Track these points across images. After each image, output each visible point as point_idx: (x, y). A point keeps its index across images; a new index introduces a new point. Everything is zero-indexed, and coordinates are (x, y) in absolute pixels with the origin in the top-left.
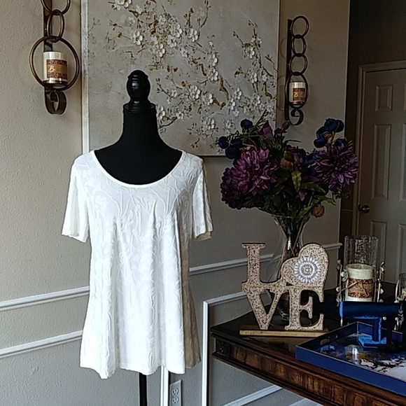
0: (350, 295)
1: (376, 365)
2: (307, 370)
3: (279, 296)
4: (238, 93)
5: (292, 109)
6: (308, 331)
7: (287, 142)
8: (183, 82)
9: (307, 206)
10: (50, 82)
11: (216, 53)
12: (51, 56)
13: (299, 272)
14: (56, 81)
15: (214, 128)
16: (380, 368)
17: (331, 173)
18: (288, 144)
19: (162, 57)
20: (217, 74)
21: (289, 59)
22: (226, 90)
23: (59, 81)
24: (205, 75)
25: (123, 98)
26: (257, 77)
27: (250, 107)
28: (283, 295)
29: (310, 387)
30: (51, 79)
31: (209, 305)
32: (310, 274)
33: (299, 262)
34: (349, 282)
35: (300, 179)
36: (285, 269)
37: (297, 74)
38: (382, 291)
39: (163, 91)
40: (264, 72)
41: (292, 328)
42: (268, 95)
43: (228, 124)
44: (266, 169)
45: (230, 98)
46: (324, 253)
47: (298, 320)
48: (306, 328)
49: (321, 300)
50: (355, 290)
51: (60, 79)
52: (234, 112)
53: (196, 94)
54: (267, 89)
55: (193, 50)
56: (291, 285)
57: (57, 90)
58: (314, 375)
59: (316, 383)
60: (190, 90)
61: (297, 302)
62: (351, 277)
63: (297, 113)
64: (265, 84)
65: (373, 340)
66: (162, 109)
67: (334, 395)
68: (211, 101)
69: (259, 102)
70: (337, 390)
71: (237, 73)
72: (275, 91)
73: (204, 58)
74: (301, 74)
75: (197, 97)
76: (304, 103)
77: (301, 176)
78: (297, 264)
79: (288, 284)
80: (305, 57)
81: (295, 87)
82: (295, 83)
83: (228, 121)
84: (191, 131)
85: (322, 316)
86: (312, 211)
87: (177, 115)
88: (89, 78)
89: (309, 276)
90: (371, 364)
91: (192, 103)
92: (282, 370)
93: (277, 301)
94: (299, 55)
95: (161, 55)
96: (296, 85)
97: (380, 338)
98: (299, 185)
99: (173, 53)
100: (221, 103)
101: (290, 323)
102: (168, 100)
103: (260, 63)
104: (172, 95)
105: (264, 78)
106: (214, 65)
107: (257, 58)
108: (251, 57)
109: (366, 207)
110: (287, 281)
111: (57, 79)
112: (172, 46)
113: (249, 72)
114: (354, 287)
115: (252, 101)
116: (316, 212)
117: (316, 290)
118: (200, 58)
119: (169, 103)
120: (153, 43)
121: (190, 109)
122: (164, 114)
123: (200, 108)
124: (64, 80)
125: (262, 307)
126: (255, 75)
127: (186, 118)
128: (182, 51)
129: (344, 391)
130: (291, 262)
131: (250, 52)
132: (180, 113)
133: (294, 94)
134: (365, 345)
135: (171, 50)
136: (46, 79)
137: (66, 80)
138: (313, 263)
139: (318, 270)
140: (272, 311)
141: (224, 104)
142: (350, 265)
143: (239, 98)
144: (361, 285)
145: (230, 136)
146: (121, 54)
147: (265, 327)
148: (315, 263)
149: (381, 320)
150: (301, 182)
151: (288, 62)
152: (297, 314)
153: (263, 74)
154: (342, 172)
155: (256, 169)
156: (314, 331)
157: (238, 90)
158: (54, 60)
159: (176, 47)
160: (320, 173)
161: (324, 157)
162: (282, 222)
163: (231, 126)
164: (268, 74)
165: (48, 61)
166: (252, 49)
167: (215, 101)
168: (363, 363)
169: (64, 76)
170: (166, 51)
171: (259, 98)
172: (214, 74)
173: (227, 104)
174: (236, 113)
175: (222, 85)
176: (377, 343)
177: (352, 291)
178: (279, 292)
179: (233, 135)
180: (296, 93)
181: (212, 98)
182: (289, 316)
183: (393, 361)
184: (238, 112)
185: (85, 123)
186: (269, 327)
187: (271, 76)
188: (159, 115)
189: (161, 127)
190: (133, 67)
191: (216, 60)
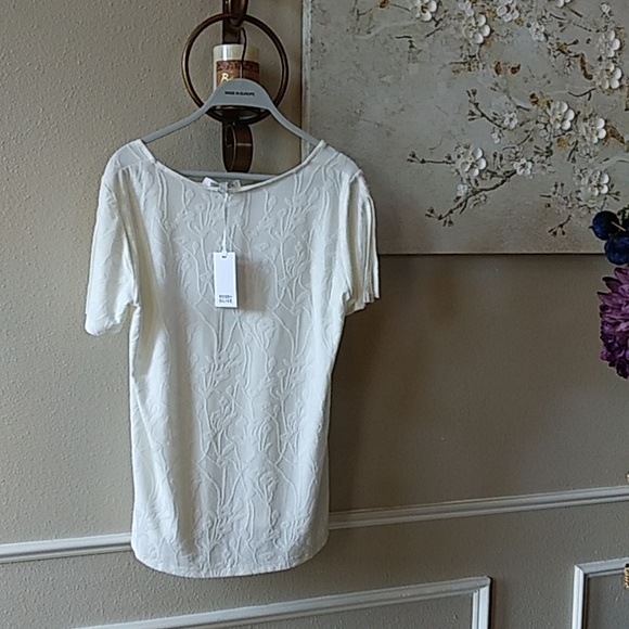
8: (533, 96)
11: (617, 29)
12: (226, 52)
15: (608, 193)
19: (481, 44)
24: (590, 77)
25: (389, 134)
31: (585, 575)
39: (483, 115)
53: (564, 120)
55: (561, 25)
60: (550, 113)
66: (480, 154)
68: (603, 134)
73: (588, 41)
75: (567, 125)
84: (550, 201)
87: (517, 166)
88: (313, 96)
91: (554, 140)
95: (481, 40)
99: (509, 34)
100: (626, 138)
102: (495, 136)
104: (506, 123)
106: (612, 54)
112: (509, 17)
118: (575, 43)
119: (497, 141)
120: (461, 16)
121: (549, 152)
122: (483, 164)
123: (575, 149)
127: (538, 171)
128: (532, 30)
132: (523, 161)
135: (504, 29)
146: (385, 42)
158: (229, 61)
159: (519, 22)
165: (219, 64)
167: (612, 133)
170: (492, 31)
172: (612, 75)
181: (605, 127)
188: (472, 167)
189: (475, 193)
190: (414, 68)
191: (617, 44)
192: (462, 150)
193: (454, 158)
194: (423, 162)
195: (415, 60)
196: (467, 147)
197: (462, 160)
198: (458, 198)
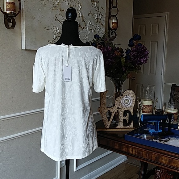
0: (143, 112)
1: (160, 141)
2: (130, 145)
3: (114, 113)
4: (89, 23)
5: (112, 32)
6: (127, 128)
7: (115, 45)
9: (125, 74)
10: (8, 13)
11: (80, 4)
13: (123, 103)
14: (10, 12)
16: (162, 142)
17: (138, 58)
18: (115, 46)
19: (57, 4)
20: (81, 14)
21: (110, 9)
22: (84, 22)
23: (12, 13)
25: (40, 22)
26: (97, 16)
27: (95, 30)
28: (116, 113)
29: (131, 152)
30: (8, 11)
32: (127, 103)
33: (123, 98)
34: (143, 107)
35: (125, 61)
36: (117, 102)
37: (114, 16)
38: (156, 110)
39: (58, 20)
40: (100, 14)
41: (120, 127)
42: (102, 25)
43: (86, 37)
44: (111, 56)
45: (86, 25)
46: (134, 94)
47: (122, 124)
48: (126, 127)
49: (132, 114)
50: (145, 110)
51: (12, 12)
52: (88, 32)
54: (102, 22)
55: (71, 2)
56: (119, 108)
57: (11, 17)
58: (133, 146)
59: (134, 150)
61: (122, 116)
62: (144, 104)
63: (114, 34)
64: (100, 19)
65: (155, 131)
66: (57, 29)
67: (143, 154)
69: (98, 28)
70: (144, 152)
71: (89, 14)
72: (105, 23)
73: (76, 6)
74: (115, 16)
76: (117, 29)
77: (125, 59)
78: (122, 99)
79: (118, 108)
80: (117, 8)
81: (113, 22)
82: (113, 20)
83: (85, 36)
85: (132, 122)
86: (127, 75)
88: (25, 12)
89: (127, 104)
90: (158, 141)
92: (118, 146)
93: (113, 115)
94: (115, 7)
95: (57, 3)
96: (113, 21)
97: (158, 130)
98: (124, 63)
99: (62, 3)
100: (82, 27)
101: (119, 125)
102: (60, 25)
103: (99, 10)
104: (62, 22)
105: (100, 17)
106: (80, 9)
107: (97, 7)
108: (95, 7)
109: (134, 77)
110: (118, 106)
111: (11, 12)
113: (94, 14)
114: (145, 109)
115: (95, 27)
116: (129, 76)
117: (130, 110)
118: (73, 6)
119: (60, 26)
122: (58, 31)
124: (14, 12)
125: (107, 118)
126: (97, 15)
128: (66, 2)
129: (147, 153)
130: (120, 98)
131: (94, 4)
133: (113, 25)
134: (153, 133)
135: (61, 1)
136: (5, 11)
137: (15, 12)
138: (129, 98)
139: (131, 101)
140: (111, 120)
141: (84, 28)
142: (143, 99)
143: (90, 25)
144: (148, 108)
145: (90, 42)
147: (108, 127)
148: (130, 98)
149: (159, 122)
150: (125, 62)
151: (109, 10)
152: (122, 121)
153: (100, 15)
154: (142, 57)
155: (106, 56)
156: (129, 128)
157: (90, 22)
158: (10, 2)
160: (133, 58)
161: (134, 51)
162: (114, 81)
163: (87, 38)
164: (102, 15)
165: (7, 2)
166: (95, 3)
167: (80, 26)
168: (154, 140)
169: (14, 10)
170: (59, 2)
171: (98, 26)
172: (80, 14)
173: (85, 28)
174: (89, 32)
175: (83, 19)
176: (157, 132)
177: (144, 110)
178: (114, 112)
179: (92, 41)
180: (113, 24)
182: (118, 122)
183: (166, 139)
184: (90, 32)
185: (23, 34)
186: (110, 127)
187: (103, 16)
188: (56, 31)
189: (57, 37)
190: (45, 8)
191: (80, 7)
192: (54, 27)
193: (53, 29)
194: (47, 29)
195: (45, 6)
196: (55, 27)
197: (54, 30)
198: (54, 38)
